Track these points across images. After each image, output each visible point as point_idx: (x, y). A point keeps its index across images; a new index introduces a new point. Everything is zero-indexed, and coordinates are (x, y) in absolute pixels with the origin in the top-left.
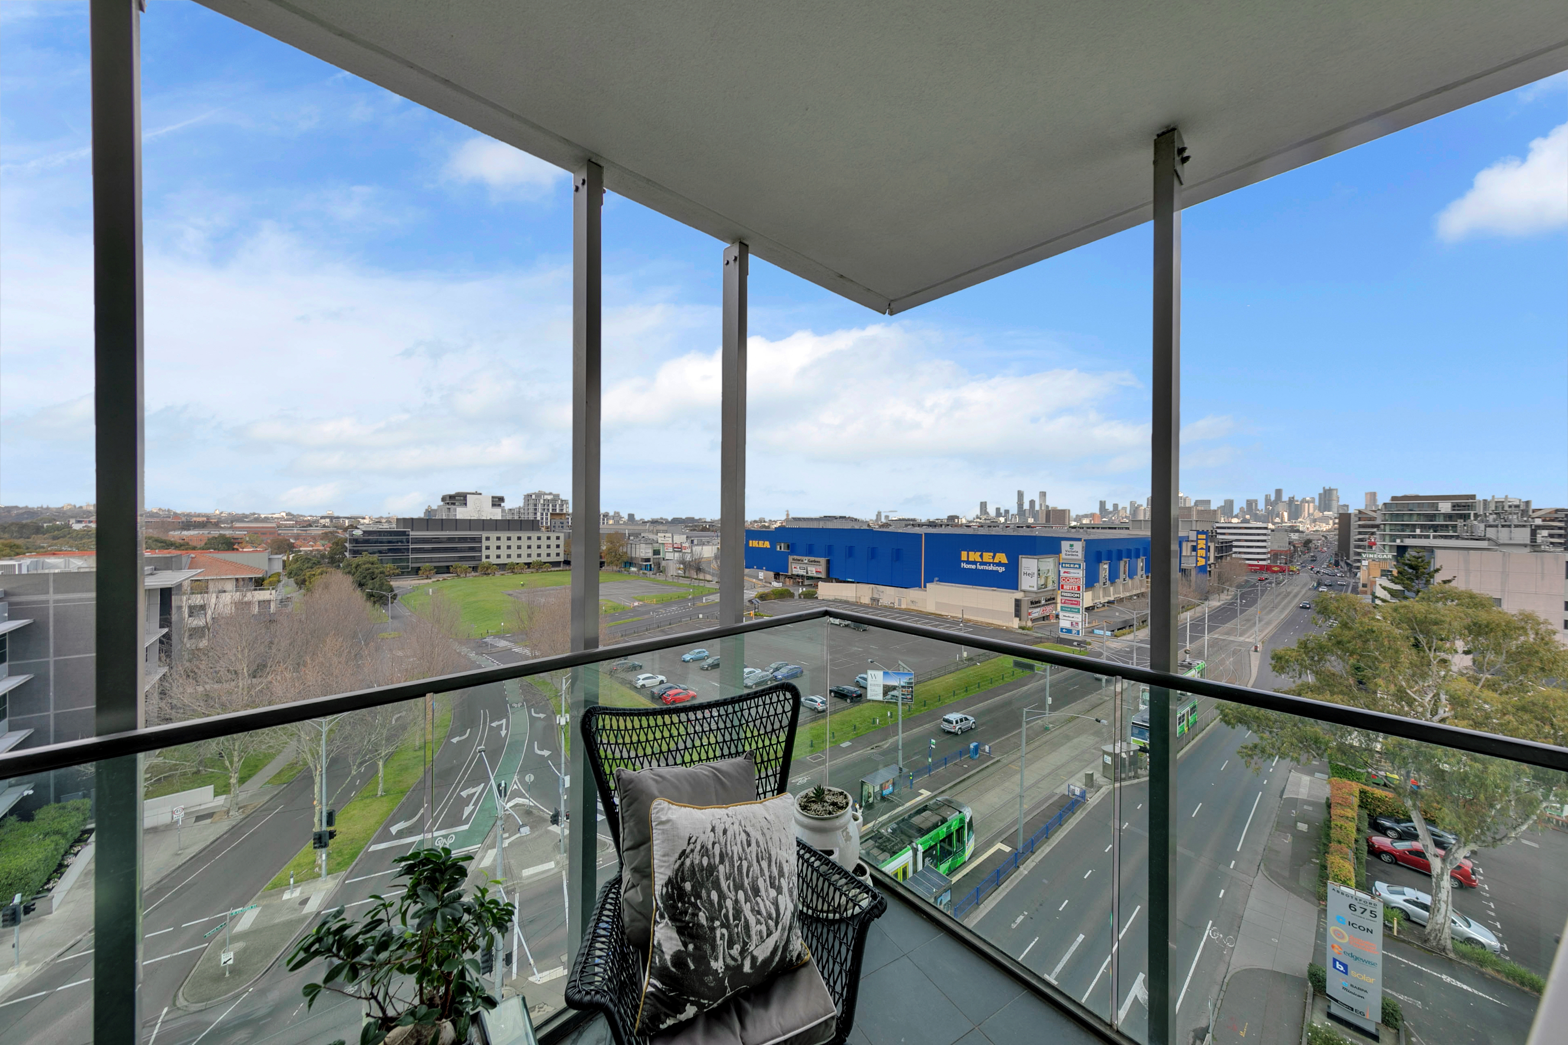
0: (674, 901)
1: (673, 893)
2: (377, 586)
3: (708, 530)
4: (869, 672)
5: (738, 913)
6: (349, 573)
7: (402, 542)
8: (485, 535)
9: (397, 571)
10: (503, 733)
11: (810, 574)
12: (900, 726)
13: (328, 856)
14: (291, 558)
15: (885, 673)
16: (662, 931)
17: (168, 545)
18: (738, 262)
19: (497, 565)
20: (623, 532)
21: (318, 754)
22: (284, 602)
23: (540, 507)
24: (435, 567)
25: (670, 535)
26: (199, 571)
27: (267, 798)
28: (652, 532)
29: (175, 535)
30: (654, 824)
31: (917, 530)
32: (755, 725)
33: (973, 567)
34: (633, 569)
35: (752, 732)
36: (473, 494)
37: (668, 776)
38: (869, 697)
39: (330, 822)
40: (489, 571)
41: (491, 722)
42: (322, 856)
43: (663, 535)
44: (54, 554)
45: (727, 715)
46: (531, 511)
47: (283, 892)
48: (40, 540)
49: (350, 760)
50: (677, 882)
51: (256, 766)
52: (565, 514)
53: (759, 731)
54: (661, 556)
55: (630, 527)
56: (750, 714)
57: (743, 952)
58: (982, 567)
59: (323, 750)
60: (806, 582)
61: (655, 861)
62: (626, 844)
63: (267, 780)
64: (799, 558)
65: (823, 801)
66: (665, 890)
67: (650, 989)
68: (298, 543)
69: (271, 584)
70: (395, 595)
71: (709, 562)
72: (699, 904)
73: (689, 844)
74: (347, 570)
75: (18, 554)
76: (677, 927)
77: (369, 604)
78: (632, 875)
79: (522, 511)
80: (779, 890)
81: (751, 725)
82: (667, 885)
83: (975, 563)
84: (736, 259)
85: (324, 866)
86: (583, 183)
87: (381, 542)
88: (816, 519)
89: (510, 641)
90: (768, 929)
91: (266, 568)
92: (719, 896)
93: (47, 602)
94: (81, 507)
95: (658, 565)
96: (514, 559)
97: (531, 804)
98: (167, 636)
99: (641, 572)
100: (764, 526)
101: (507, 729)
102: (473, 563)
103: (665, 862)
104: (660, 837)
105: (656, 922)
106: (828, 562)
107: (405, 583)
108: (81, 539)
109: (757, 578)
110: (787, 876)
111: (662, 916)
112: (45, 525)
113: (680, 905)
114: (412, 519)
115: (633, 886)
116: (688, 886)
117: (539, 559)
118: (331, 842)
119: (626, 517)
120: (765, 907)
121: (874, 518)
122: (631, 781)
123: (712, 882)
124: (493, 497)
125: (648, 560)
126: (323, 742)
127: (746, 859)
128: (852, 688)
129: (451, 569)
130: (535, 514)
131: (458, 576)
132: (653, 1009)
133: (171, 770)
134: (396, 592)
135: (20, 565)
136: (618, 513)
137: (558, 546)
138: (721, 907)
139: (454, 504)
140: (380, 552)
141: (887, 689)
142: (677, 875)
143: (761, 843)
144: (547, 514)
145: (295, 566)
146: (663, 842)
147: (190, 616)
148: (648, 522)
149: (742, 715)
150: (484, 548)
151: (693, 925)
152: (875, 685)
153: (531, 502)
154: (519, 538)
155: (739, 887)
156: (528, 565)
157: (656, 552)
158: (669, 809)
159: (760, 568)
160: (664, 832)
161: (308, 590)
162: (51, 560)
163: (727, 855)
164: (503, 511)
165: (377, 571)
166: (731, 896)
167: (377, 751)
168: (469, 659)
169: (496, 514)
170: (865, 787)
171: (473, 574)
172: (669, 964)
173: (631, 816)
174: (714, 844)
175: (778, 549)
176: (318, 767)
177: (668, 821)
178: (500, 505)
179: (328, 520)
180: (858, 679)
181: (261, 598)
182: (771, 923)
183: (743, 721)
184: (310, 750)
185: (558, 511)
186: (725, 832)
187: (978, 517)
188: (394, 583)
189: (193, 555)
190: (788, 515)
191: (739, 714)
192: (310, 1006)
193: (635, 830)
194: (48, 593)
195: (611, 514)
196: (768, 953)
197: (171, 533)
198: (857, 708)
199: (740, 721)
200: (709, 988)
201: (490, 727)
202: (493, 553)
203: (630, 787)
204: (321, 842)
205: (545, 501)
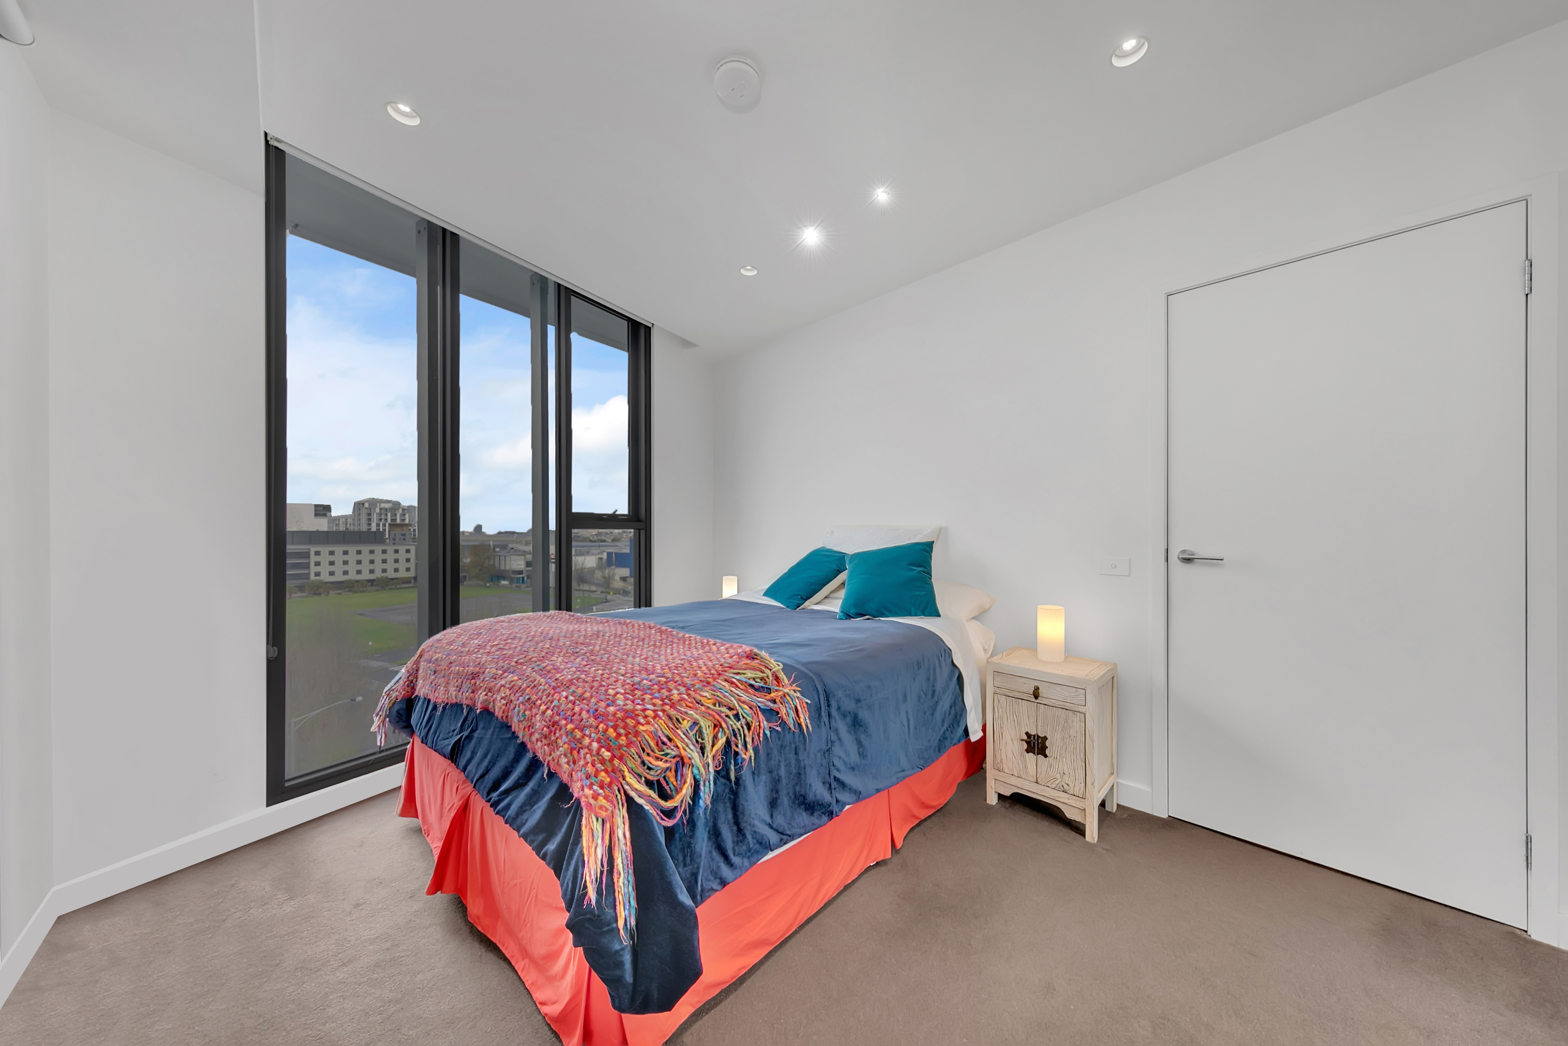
8: (313, 549)
19: (331, 583)
20: (487, 544)
23: (375, 517)
28: (521, 542)
34: (504, 582)
40: (320, 590)
46: (364, 521)
52: (407, 525)
55: (494, 540)
71: (591, 572)
79: (354, 521)
96: (353, 576)
99: (514, 585)
102: (298, 582)
117: (384, 575)
124: (316, 506)
125: (521, 572)
130: (370, 524)
137: (408, 560)
144: (384, 525)
150: (313, 564)
153: (363, 510)
154: (357, 552)
156: (371, 582)
157: (529, 564)
164: (331, 521)
169: (322, 525)
171: (298, 593)
178: (325, 515)
185: (398, 521)
202: (324, 569)
205: (381, 509)
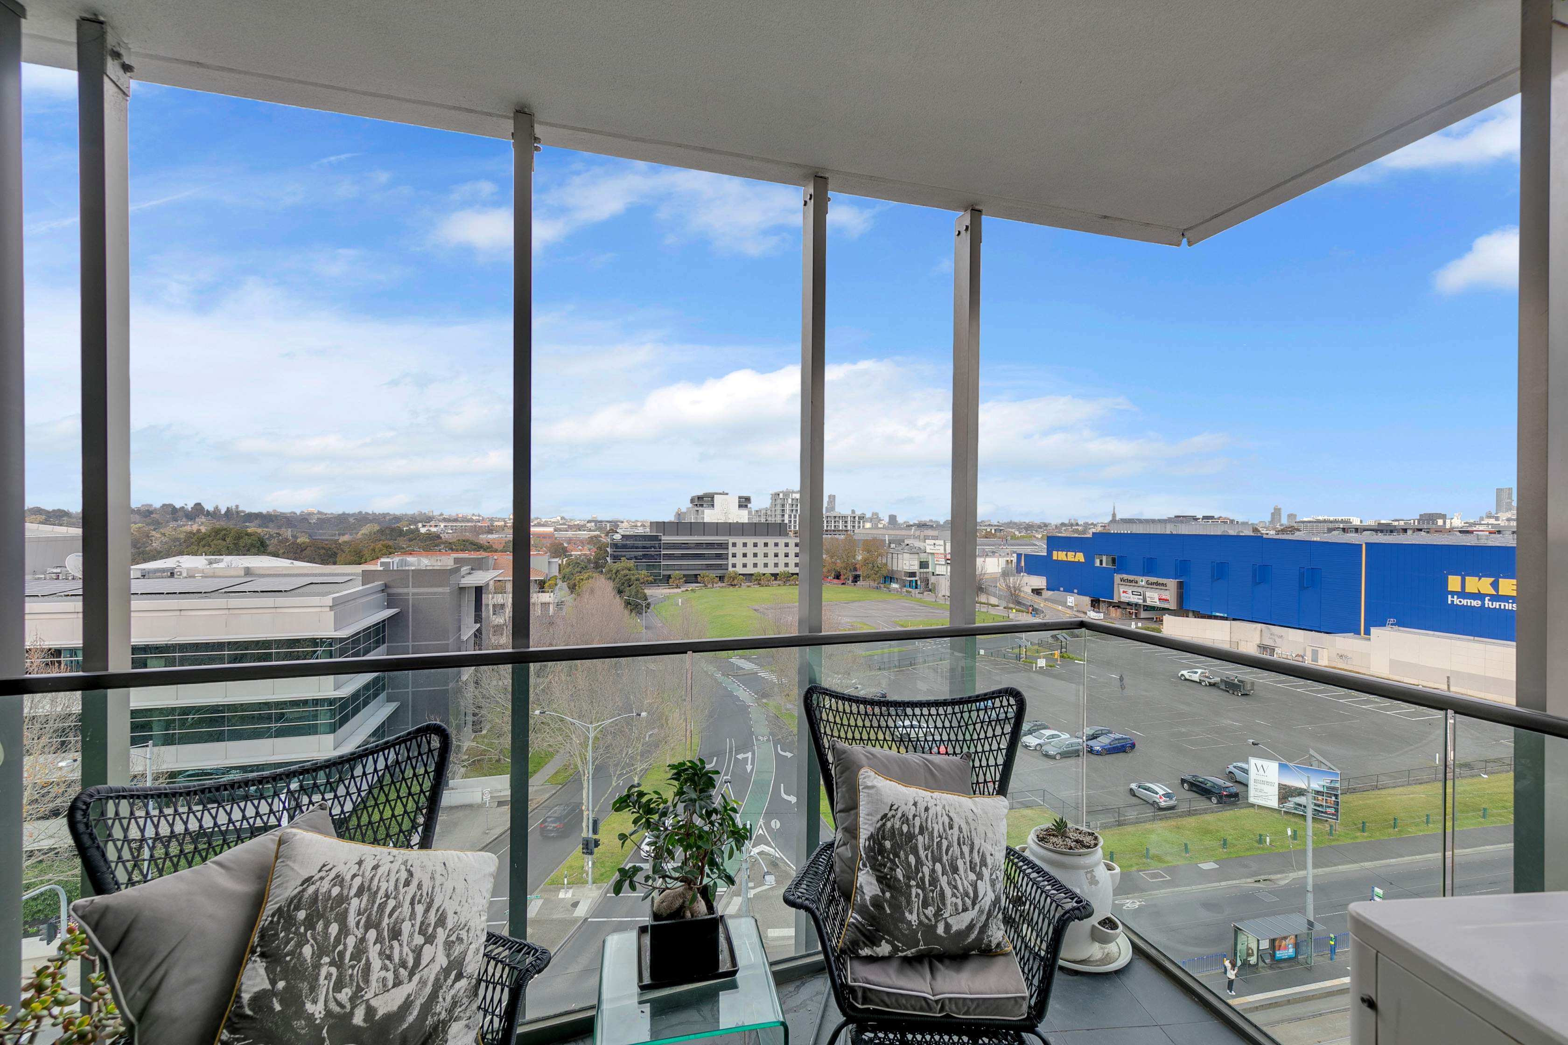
0: (875, 854)
1: (875, 847)
2: (633, 593)
3: (994, 536)
4: (1253, 761)
5: (934, 881)
6: (610, 578)
7: (655, 548)
8: (731, 540)
9: (650, 579)
10: (749, 768)
11: (1149, 602)
12: (1310, 854)
13: (593, 864)
14: (564, 562)
15: (1282, 766)
16: (864, 876)
17: (478, 547)
18: (969, 232)
19: (743, 575)
20: (881, 537)
21: (586, 759)
22: (560, 605)
23: (787, 508)
24: (684, 576)
25: (942, 542)
26: (501, 571)
27: (547, 795)
28: (918, 538)
29: (484, 538)
30: (861, 788)
31: (1352, 538)
32: (975, 729)
33: (1476, 603)
34: (894, 586)
35: (971, 736)
36: (720, 494)
37: (879, 756)
38: (1252, 800)
39: (595, 831)
40: (735, 582)
41: (737, 754)
42: (589, 863)
43: (932, 542)
44: (411, 554)
45: (946, 715)
46: (779, 512)
47: (559, 890)
48: (402, 542)
49: (611, 770)
50: (878, 838)
51: (539, 763)
53: (978, 735)
54: (930, 570)
55: (891, 532)
56: (970, 717)
57: (938, 914)
58: (1496, 605)
59: (590, 756)
60: (1143, 614)
61: (861, 819)
62: (839, 807)
63: (547, 778)
64: (1131, 577)
65: (1064, 835)
66: (867, 843)
67: (852, 920)
68: (570, 547)
69: (550, 587)
70: (649, 604)
71: (995, 580)
72: (897, 862)
73: (891, 810)
74: (609, 576)
75: (390, 554)
76: (876, 875)
77: (627, 612)
78: (843, 834)
79: (769, 513)
80: (980, 876)
81: (971, 728)
82: (869, 839)
83: (1479, 596)
84: (967, 227)
85: (590, 873)
86: (810, 199)
87: (637, 548)
88: (1160, 521)
89: (756, 664)
90: (964, 904)
91: (547, 571)
92: (916, 861)
93: (408, 594)
94: (425, 513)
95: (926, 581)
96: (761, 569)
97: (777, 855)
98: (479, 631)
99: (904, 590)
100: (1076, 531)
101: (753, 764)
102: (720, 572)
103: (868, 820)
104: (866, 799)
105: (859, 869)
106: (1181, 585)
107: (657, 591)
108: (425, 541)
109: (1064, 604)
110: (990, 867)
111: (864, 865)
112: (405, 529)
113: (880, 858)
114: (664, 522)
115: (844, 844)
116: (888, 844)
117: (787, 569)
118: (596, 850)
119: (886, 520)
120: (963, 885)
121: (1267, 518)
122: (844, 752)
123: (911, 848)
124: (740, 498)
125: (913, 574)
126: (590, 748)
127: (946, 839)
128: (1220, 782)
129: (699, 578)
130: (783, 515)
131: (706, 586)
132: (853, 935)
133: (481, 755)
134: (649, 601)
135: (393, 562)
136: (877, 514)
138: (917, 871)
139: (702, 505)
140: (636, 558)
141: (1286, 793)
142: (878, 832)
143: (964, 830)
145: (568, 570)
146: (868, 803)
147: (494, 614)
148: (915, 525)
149: (962, 717)
150: (730, 556)
151: (891, 877)
152: (1263, 782)
153: (779, 502)
154: (766, 545)
155: (937, 859)
156: (775, 576)
157: (924, 565)
158: (875, 778)
159: (1069, 590)
160: (869, 795)
161: (579, 595)
162: (410, 559)
163: (927, 829)
164: (750, 513)
165: (633, 578)
166: (928, 864)
167: (633, 765)
168: (716, 680)
169: (742, 516)
170: (1241, 938)
171: (720, 584)
172: (868, 903)
173: (844, 782)
174: (914, 816)
175: (1098, 564)
176: (586, 773)
177: (872, 787)
178: (746, 506)
179: (593, 524)
180: (1231, 768)
181: (544, 600)
182: (968, 902)
183: (962, 723)
184: (580, 754)
186: (927, 809)
187: (1489, 516)
188: (648, 592)
189: (496, 557)
190: (1114, 515)
191: (959, 716)
192: (622, 847)
193: (847, 795)
194: (408, 587)
195: (869, 515)
196: (963, 926)
197: (480, 536)
198: (1229, 814)
199: (959, 723)
200: (903, 934)
201: (736, 759)
202: (739, 560)
203: (843, 756)
204: (587, 848)
205: (793, 499)
